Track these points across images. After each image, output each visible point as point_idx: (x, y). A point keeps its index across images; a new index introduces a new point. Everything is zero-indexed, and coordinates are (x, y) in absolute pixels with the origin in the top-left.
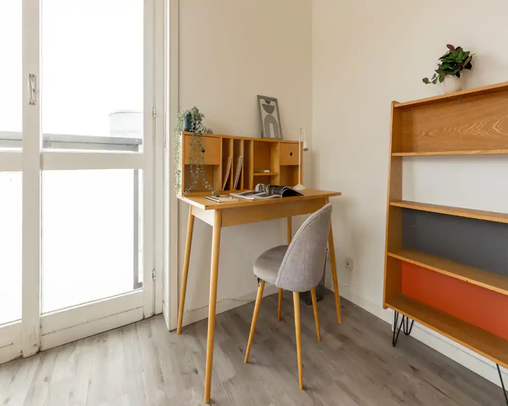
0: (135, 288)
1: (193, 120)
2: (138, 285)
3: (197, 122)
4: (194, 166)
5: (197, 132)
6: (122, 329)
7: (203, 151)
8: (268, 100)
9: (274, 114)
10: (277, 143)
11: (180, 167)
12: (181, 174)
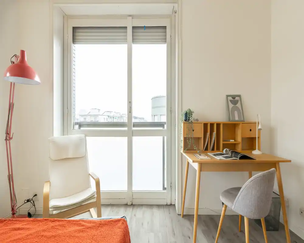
0: (163, 190)
1: (188, 115)
2: (164, 189)
3: (190, 116)
4: (189, 138)
5: (190, 121)
6: (159, 206)
7: (193, 131)
8: (234, 97)
9: (238, 105)
10: (240, 124)
11: (182, 139)
12: (182, 142)
